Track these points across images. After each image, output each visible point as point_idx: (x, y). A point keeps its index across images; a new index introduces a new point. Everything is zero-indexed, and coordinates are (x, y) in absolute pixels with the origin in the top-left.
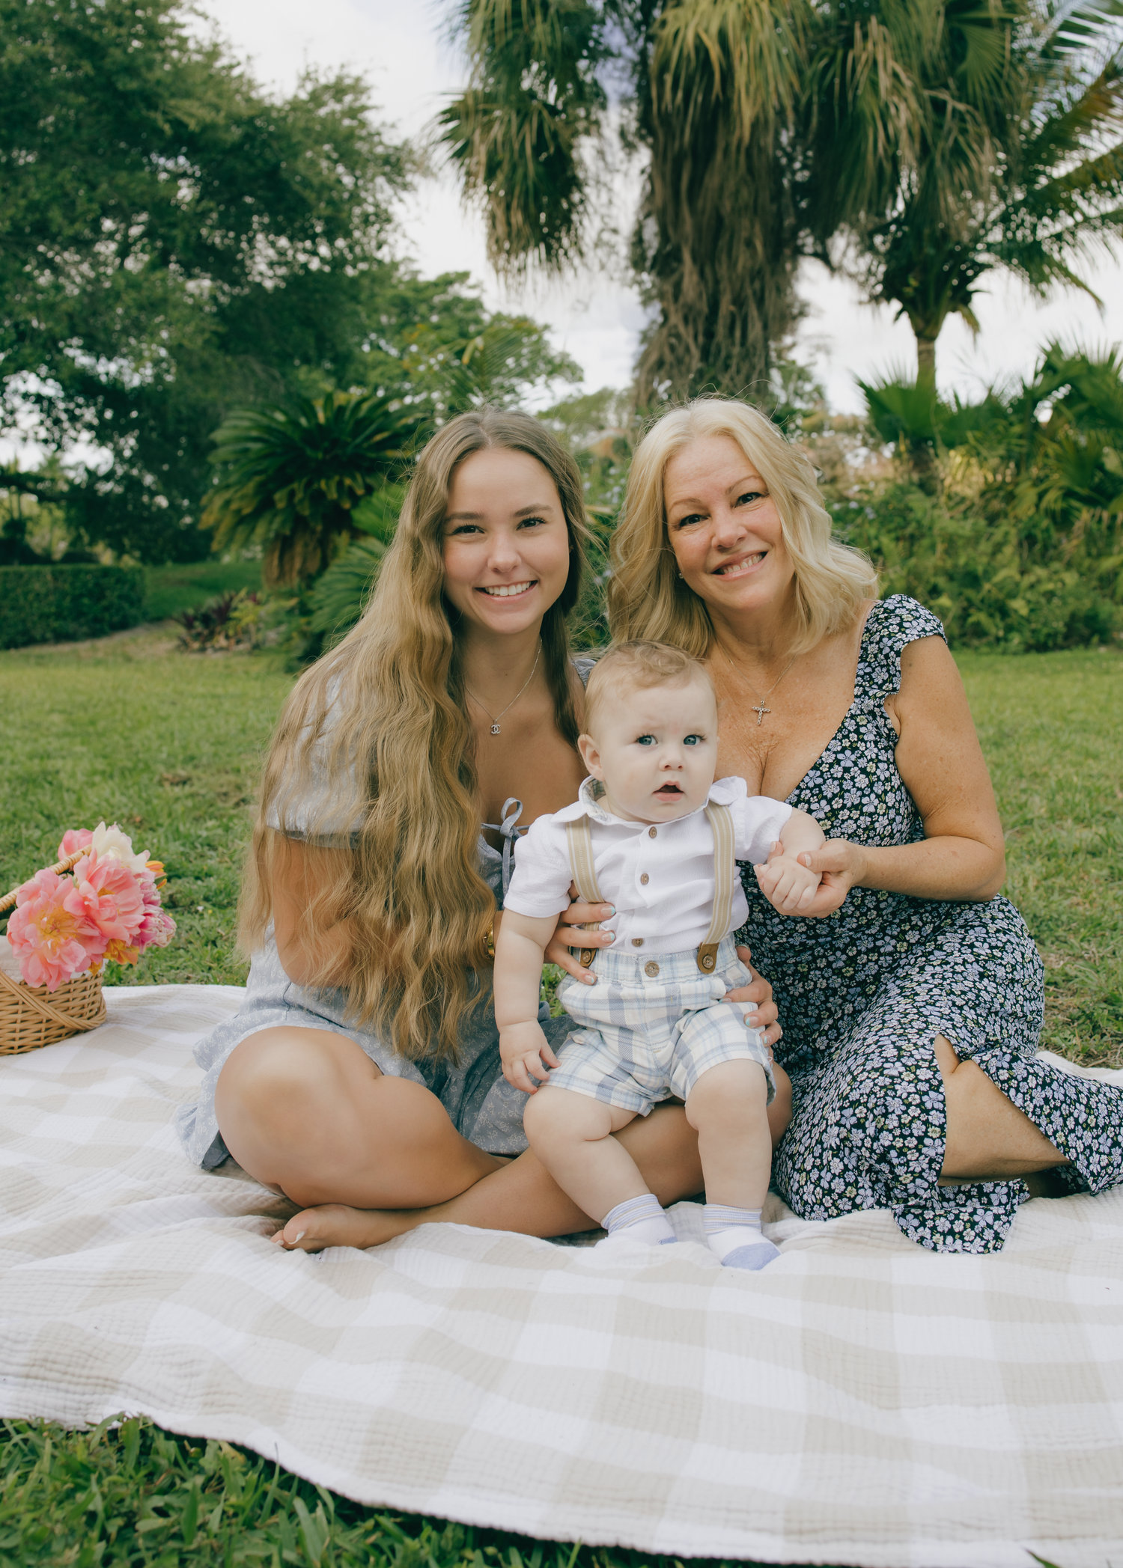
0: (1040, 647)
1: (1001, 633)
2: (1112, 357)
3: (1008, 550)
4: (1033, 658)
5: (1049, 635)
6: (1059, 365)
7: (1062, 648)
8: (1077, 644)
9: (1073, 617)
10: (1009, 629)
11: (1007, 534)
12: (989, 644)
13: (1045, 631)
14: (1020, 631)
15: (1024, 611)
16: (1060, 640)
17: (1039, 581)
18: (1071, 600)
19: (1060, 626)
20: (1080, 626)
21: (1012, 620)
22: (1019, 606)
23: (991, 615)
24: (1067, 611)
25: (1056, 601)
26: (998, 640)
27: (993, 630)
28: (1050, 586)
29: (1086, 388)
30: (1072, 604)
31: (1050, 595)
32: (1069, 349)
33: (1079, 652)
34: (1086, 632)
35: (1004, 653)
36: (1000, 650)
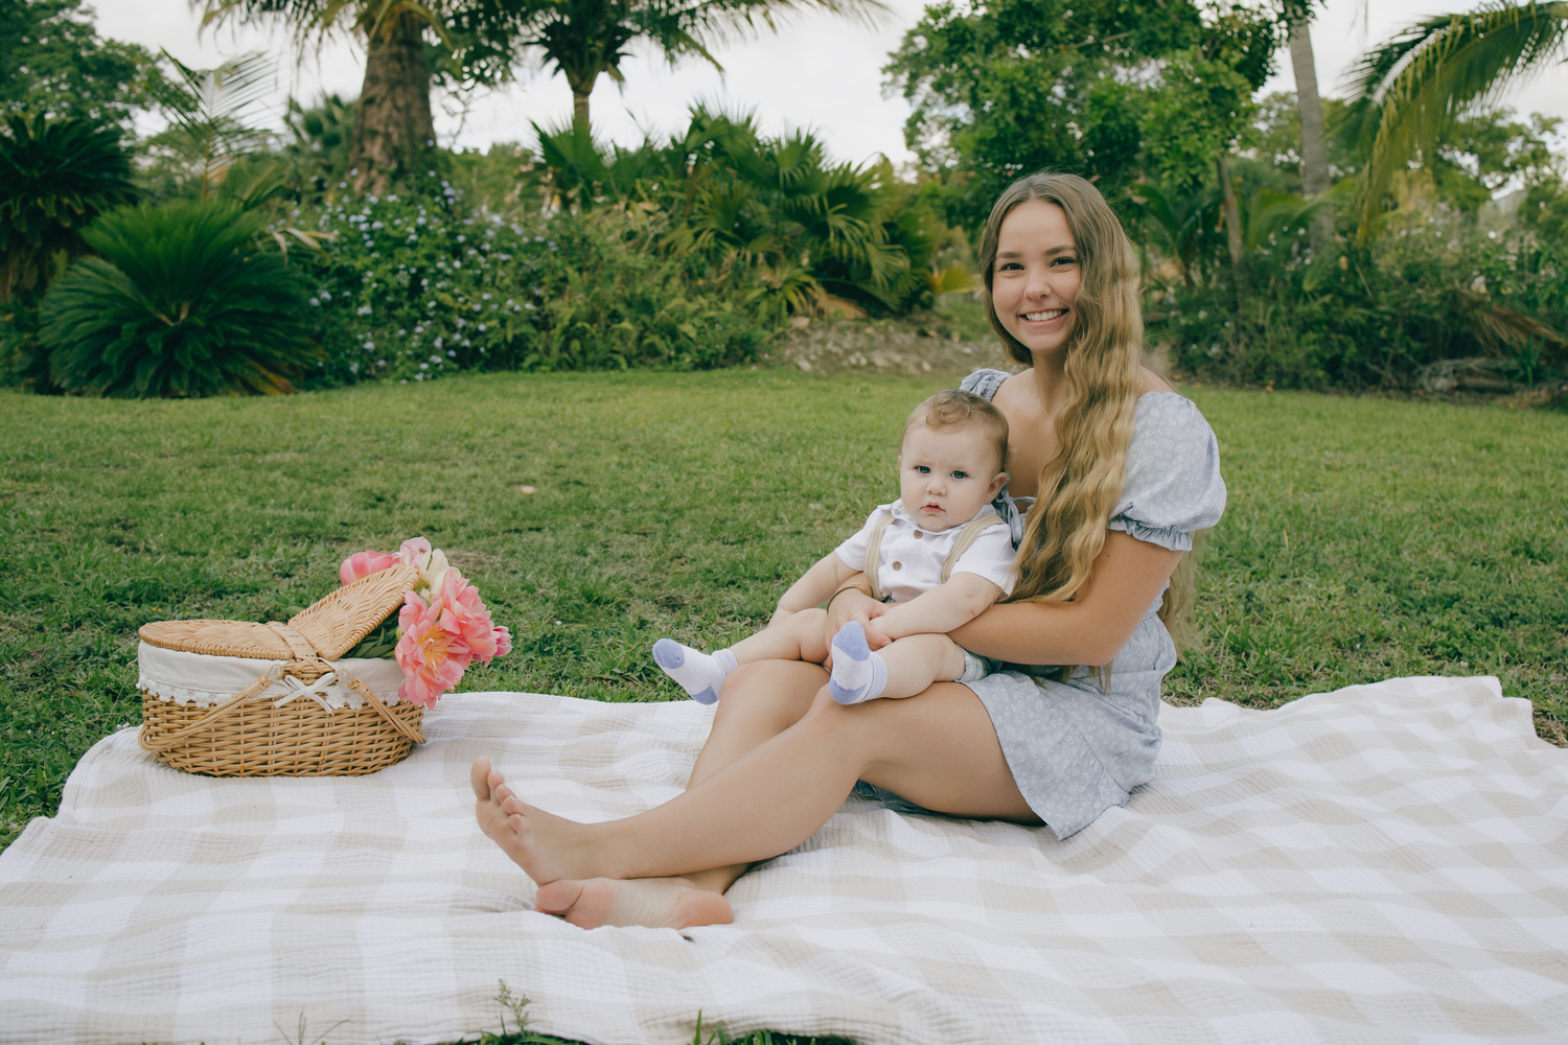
0: (704, 365)
1: (673, 353)
2: (749, 120)
3: (675, 282)
4: (701, 375)
5: (712, 355)
6: (706, 123)
7: (722, 367)
8: (734, 363)
9: (731, 339)
10: (679, 350)
11: (672, 268)
12: (663, 363)
13: (709, 351)
14: (689, 352)
15: (693, 334)
16: (721, 359)
17: (701, 309)
18: (730, 326)
19: (722, 348)
20: (736, 347)
21: (682, 340)
22: (687, 328)
23: (663, 338)
24: (726, 336)
25: (718, 327)
26: (670, 359)
27: (666, 351)
28: (712, 314)
29: (728, 145)
30: (732, 330)
31: (712, 321)
32: (714, 111)
33: (736, 370)
34: (740, 353)
35: (677, 370)
36: (672, 367)
